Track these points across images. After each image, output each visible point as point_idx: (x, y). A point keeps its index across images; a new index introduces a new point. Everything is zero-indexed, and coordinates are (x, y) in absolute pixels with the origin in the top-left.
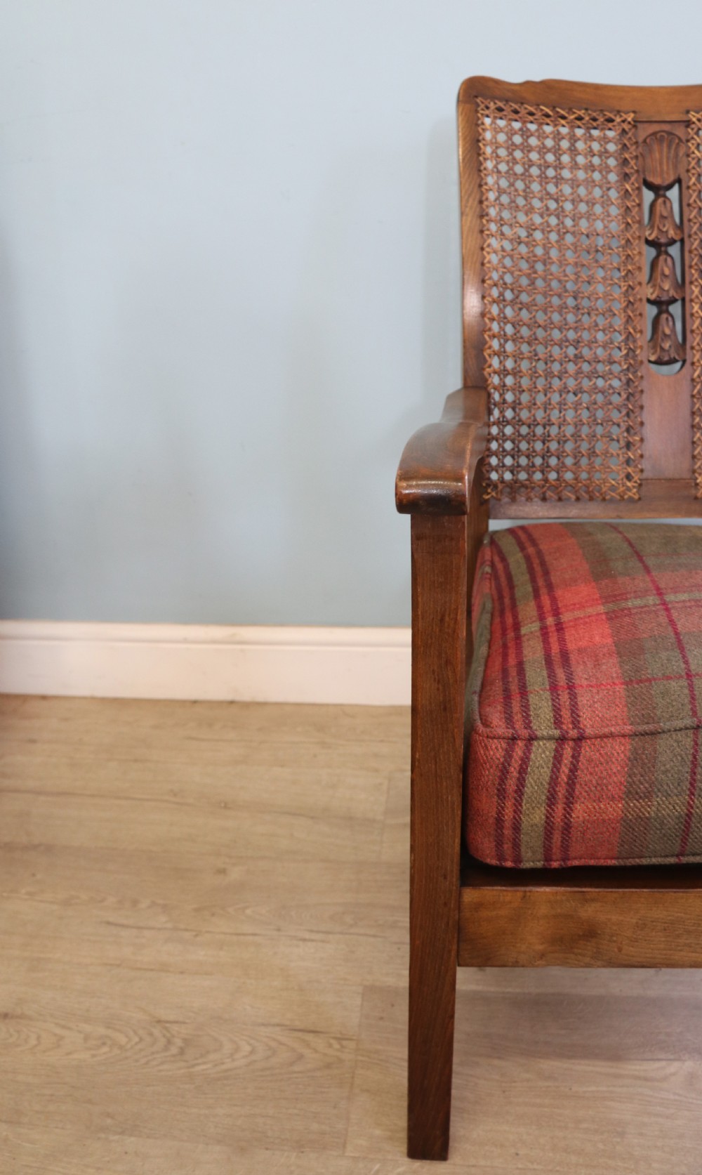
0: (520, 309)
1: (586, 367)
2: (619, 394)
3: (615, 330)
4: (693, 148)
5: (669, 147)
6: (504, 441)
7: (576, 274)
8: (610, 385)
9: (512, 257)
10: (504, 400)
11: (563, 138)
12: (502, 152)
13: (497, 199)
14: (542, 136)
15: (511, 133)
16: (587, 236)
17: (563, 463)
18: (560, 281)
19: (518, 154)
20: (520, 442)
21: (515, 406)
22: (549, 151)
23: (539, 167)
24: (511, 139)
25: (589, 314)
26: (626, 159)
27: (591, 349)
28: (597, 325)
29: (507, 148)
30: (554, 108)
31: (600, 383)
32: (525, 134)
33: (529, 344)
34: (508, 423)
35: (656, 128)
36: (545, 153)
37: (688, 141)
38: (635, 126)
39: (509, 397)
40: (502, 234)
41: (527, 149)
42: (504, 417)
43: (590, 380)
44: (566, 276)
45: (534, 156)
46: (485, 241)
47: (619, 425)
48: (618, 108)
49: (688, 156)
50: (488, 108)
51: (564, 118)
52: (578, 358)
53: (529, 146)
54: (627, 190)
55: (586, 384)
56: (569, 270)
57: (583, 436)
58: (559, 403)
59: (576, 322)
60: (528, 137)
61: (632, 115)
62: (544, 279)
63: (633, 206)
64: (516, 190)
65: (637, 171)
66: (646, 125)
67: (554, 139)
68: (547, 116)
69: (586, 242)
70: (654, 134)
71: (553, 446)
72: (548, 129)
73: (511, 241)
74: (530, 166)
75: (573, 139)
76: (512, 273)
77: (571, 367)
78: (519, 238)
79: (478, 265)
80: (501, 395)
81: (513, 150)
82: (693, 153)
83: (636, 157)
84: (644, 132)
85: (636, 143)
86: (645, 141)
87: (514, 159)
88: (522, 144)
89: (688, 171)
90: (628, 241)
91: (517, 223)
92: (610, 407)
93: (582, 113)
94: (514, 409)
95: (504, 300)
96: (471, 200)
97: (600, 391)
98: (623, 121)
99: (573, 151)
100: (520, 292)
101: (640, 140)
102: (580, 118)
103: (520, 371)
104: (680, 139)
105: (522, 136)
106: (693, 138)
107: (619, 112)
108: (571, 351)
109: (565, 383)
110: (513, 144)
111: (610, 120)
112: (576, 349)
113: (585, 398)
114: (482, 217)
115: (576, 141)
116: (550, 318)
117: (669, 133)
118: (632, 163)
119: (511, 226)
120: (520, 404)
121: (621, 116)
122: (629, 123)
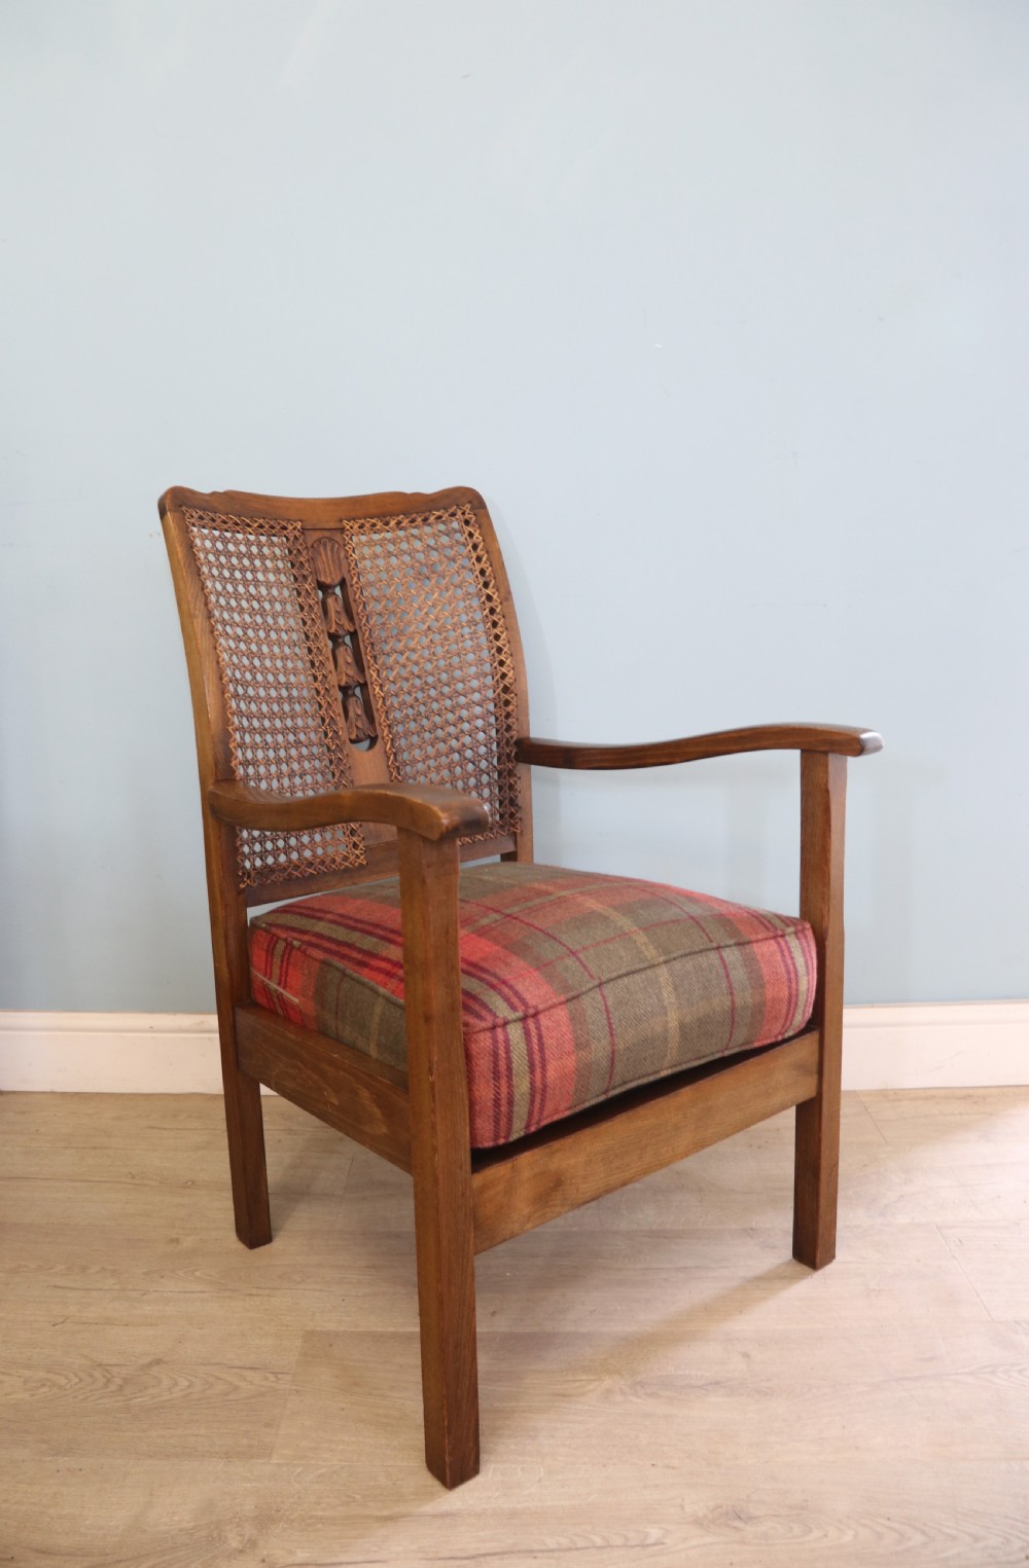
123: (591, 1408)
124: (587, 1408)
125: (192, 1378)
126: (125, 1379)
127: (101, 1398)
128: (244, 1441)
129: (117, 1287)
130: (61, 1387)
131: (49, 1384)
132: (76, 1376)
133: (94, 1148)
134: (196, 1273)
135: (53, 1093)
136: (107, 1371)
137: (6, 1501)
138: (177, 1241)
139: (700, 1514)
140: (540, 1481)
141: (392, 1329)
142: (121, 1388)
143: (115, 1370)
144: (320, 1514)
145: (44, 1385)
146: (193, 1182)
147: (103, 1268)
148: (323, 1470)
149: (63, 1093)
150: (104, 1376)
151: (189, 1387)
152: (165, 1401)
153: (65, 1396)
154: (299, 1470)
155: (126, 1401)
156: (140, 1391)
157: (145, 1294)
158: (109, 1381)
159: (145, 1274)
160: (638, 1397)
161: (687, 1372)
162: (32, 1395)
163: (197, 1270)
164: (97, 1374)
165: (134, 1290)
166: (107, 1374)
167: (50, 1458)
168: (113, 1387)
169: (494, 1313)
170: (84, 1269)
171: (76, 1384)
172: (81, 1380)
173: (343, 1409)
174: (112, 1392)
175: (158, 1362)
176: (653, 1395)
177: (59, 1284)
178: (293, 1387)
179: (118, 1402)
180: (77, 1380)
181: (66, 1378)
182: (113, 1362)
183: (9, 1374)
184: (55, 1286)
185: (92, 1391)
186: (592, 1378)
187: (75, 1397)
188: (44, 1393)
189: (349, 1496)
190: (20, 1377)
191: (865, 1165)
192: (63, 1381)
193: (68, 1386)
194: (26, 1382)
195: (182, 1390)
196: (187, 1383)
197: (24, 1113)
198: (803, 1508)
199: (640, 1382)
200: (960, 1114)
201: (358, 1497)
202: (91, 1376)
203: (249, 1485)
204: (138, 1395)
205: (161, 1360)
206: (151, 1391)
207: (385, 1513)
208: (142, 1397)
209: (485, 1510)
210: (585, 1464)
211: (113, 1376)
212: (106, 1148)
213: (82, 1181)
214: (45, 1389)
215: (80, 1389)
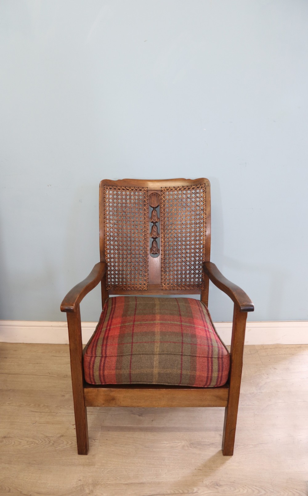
0: (115, 242)
1: (133, 256)
2: (142, 263)
3: (141, 246)
4: (163, 197)
5: (156, 197)
6: (111, 275)
7: (130, 232)
8: (140, 261)
9: (112, 228)
10: (111, 265)
11: (128, 195)
12: (111, 200)
13: (109, 213)
14: (122, 195)
15: (113, 195)
16: (134, 222)
17: (127, 280)
18: (126, 234)
19: (115, 201)
20: (115, 275)
21: (114, 266)
22: (124, 199)
23: (121, 204)
24: (113, 197)
25: (134, 242)
26: (144, 200)
27: (134, 251)
28: (136, 245)
29: (112, 199)
30: (126, 187)
31: (137, 260)
32: (117, 195)
33: (118, 250)
34: (112, 270)
35: (153, 192)
36: (123, 200)
37: (161, 195)
38: (147, 191)
39: (112, 264)
40: (110, 222)
41: (117, 199)
42: (111, 269)
43: (134, 259)
44: (127, 232)
45: (119, 201)
46: (105, 225)
47: (142, 271)
48: (143, 187)
49: (161, 199)
50: (107, 188)
51: (128, 190)
52: (131, 253)
53: (118, 198)
54: (145, 209)
55: (133, 260)
56: (129, 231)
57: (132, 274)
58: (126, 265)
59: (130, 244)
60: (118, 196)
61: (147, 188)
62: (122, 234)
63: (146, 213)
64: (114, 211)
65: (148, 203)
66: (150, 191)
67: (125, 196)
68: (124, 189)
69: (133, 223)
70: (152, 193)
71: (124, 276)
72: (124, 193)
73: (112, 224)
74: (118, 204)
75: (130, 196)
76: (113, 233)
77: (129, 256)
78: (115, 223)
79: (103, 231)
80: (110, 264)
81: (114, 200)
82: (163, 198)
83: (148, 200)
84: (150, 193)
85: (148, 196)
86: (150, 195)
87: (114, 202)
88: (116, 198)
89: (161, 203)
90: (145, 222)
91: (114, 219)
92: (139, 266)
93: (133, 188)
94: (114, 267)
95: (110, 240)
96: (102, 214)
97: (137, 262)
98: (144, 190)
99: (130, 198)
100: (115, 237)
101: (149, 195)
102: (132, 190)
103: (115, 257)
104: (159, 195)
105: (116, 195)
106: (162, 195)
107: (143, 188)
108: (129, 252)
109: (127, 260)
110: (114, 198)
111: (141, 190)
112: (130, 251)
113: (133, 264)
114: (105, 218)
115: (131, 196)
116: (123, 243)
117: (156, 193)
118: (146, 201)
119: (112, 220)
120: (115, 266)
121: (144, 189)
122: (146, 191)
123: (179, 451)
124: (178, 451)
125: (72, 441)
126: (54, 441)
127: (48, 447)
128: (87, 461)
129: (49, 411)
130: (37, 444)
131: (34, 443)
132: (41, 440)
133: (37, 363)
134: (70, 407)
135: (23, 343)
136: (49, 439)
137: (27, 478)
138: (64, 396)
139: (207, 484)
140: (166, 473)
141: (125, 426)
142: (53, 444)
143: (51, 438)
144: (109, 483)
145: (32, 443)
146: (67, 376)
147: (44, 405)
148: (109, 470)
149: (26, 343)
150: (48, 440)
151: (71, 444)
152: (65, 448)
153: (38, 446)
154: (103, 470)
155: (55, 448)
156: (59, 445)
157: (56, 414)
158: (50, 442)
159: (56, 407)
160: (191, 448)
161: (205, 440)
162: (30, 446)
163: (70, 406)
164: (46, 439)
165: (54, 412)
166: (49, 440)
167: (37, 466)
168: (51, 444)
169: (152, 421)
170: (39, 405)
171: (41, 443)
172: (42, 442)
173: (113, 451)
174: (51, 445)
175: (62, 436)
176: (195, 447)
177: (33, 410)
178: (100, 444)
179: (53, 448)
180: (41, 442)
181: (38, 441)
182: (50, 436)
183: (23, 440)
184: (32, 411)
185: (46, 445)
186: (179, 442)
187: (41, 447)
188: (33, 445)
189: (116, 478)
190: (26, 440)
191: (256, 372)
192: (37, 442)
193: (39, 443)
194: (27, 442)
195: (70, 445)
196: (71, 443)
197: (16, 351)
198: (234, 483)
199: (192, 443)
200: (284, 354)
201: (118, 478)
202: (45, 440)
203: (90, 474)
204: (58, 446)
205: (63, 435)
206: (61, 445)
207: (126, 483)
208: (59, 447)
209: (152, 482)
210: (177, 468)
211: (51, 440)
212: (41, 363)
213: (35, 375)
214: (33, 444)
215: (42, 444)
